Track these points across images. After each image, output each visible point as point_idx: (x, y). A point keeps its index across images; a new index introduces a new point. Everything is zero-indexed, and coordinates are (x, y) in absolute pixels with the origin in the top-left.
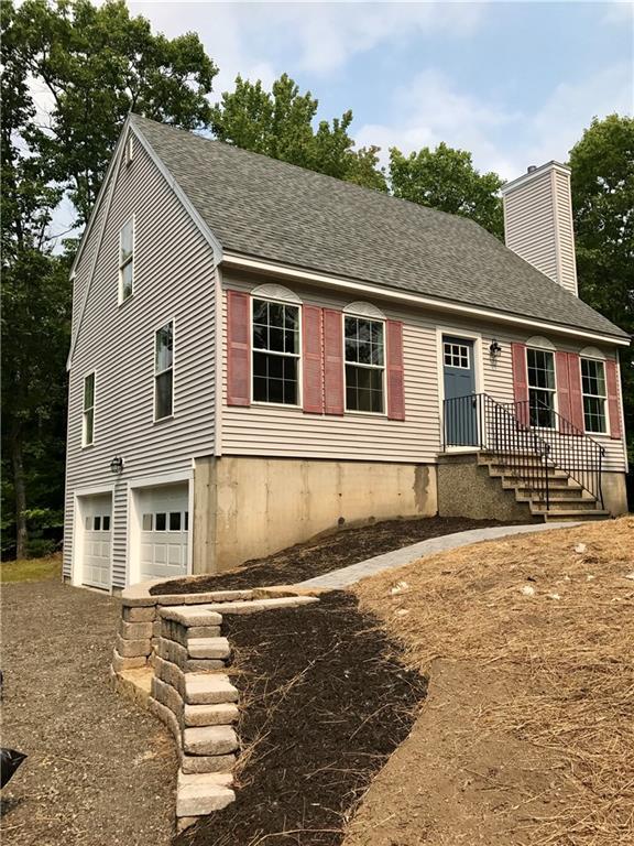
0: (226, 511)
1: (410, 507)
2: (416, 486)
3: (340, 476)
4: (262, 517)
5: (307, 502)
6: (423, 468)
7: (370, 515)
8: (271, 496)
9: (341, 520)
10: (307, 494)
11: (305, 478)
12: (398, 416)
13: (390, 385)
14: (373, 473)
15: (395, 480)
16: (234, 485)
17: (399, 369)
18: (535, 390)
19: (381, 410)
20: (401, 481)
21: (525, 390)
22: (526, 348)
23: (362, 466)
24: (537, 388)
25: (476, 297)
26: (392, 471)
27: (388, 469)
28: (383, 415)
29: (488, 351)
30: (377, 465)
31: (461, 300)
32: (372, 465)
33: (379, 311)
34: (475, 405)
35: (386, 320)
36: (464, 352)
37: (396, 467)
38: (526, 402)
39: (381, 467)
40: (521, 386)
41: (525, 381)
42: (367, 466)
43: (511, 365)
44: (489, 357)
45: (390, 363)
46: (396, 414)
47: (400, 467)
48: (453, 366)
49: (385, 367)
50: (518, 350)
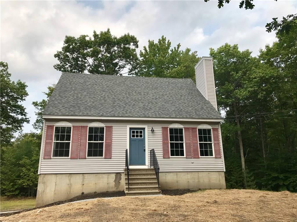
0: (40, 191)
1: (112, 188)
2: (115, 181)
3: (84, 178)
4: (53, 193)
5: (70, 188)
6: (119, 175)
7: (94, 191)
8: (56, 186)
9: (83, 193)
10: (70, 185)
11: (70, 180)
12: (109, 156)
13: (106, 147)
14: (97, 177)
15: (106, 179)
16: (44, 183)
17: (110, 141)
18: (174, 143)
19: (102, 156)
20: (109, 179)
21: (168, 143)
22: (169, 128)
23: (93, 175)
24: (174, 142)
25: (144, 114)
26: (105, 176)
27: (103, 175)
28: (102, 157)
29: (150, 131)
30: (99, 174)
31: (134, 116)
32: (97, 174)
33: (102, 124)
34: (145, 150)
35: (105, 126)
36: (141, 132)
37: (107, 175)
38: (168, 148)
39: (101, 175)
40: (166, 142)
41: (168, 140)
42: (95, 175)
43: (161, 135)
44: (151, 133)
45: (106, 140)
46: (107, 157)
47: (109, 174)
48: (135, 138)
49: (104, 141)
50: (165, 129)
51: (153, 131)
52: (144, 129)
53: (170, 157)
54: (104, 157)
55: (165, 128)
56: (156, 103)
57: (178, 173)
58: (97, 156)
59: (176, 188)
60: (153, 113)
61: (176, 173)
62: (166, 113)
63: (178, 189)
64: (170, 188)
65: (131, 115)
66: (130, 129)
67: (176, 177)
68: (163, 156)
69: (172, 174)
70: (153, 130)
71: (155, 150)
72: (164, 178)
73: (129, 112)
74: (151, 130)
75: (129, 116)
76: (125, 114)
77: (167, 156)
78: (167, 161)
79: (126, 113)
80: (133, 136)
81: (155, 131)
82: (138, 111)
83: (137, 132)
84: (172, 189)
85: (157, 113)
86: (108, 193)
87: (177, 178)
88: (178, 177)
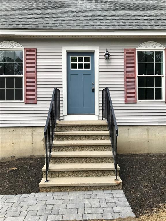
1: (40, 150)
12: (33, 100)
13: (26, 85)
14: (14, 133)
15: (30, 136)
17: (33, 75)
18: (145, 77)
19: (22, 99)
20: (34, 136)
21: (134, 78)
22: (137, 51)
23: (8, 130)
24: (146, 75)
25: (91, 25)
26: (28, 131)
27: (25, 130)
28: (22, 102)
29: (104, 57)
30: (17, 129)
31: (72, 28)
32: (14, 129)
33: (19, 45)
34: (93, 90)
35: (24, 49)
36: (87, 60)
37: (31, 129)
38: (135, 85)
39: (21, 129)
40: (130, 76)
41: (135, 72)
42: (11, 129)
43: (123, 64)
44: (104, 60)
45: (26, 73)
46: (30, 101)
47: (34, 129)
48: (77, 69)
49: (23, 75)
50: (129, 53)
51: (107, 56)
52: (92, 53)
53: (138, 100)
54: (23, 101)
55: (130, 50)
56: (115, 11)
57: (149, 127)
58: (13, 100)
59: (146, 151)
60: (109, 23)
61: (146, 127)
62: (133, 23)
63: (149, 154)
64: (135, 151)
65: (68, 26)
66: (69, 53)
67: (146, 133)
68: (125, 100)
69: (139, 129)
70: (109, 55)
71: (110, 89)
72: (126, 135)
73: (65, 23)
74: (105, 54)
75: (64, 28)
76: (57, 26)
77: (132, 100)
78: (131, 108)
79: (61, 24)
80: (74, 66)
81: (111, 57)
82: (82, 22)
83: (81, 59)
84: (138, 153)
85: (115, 23)
86: (33, 157)
87: (148, 135)
88: (150, 134)
